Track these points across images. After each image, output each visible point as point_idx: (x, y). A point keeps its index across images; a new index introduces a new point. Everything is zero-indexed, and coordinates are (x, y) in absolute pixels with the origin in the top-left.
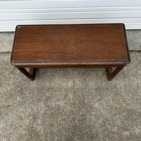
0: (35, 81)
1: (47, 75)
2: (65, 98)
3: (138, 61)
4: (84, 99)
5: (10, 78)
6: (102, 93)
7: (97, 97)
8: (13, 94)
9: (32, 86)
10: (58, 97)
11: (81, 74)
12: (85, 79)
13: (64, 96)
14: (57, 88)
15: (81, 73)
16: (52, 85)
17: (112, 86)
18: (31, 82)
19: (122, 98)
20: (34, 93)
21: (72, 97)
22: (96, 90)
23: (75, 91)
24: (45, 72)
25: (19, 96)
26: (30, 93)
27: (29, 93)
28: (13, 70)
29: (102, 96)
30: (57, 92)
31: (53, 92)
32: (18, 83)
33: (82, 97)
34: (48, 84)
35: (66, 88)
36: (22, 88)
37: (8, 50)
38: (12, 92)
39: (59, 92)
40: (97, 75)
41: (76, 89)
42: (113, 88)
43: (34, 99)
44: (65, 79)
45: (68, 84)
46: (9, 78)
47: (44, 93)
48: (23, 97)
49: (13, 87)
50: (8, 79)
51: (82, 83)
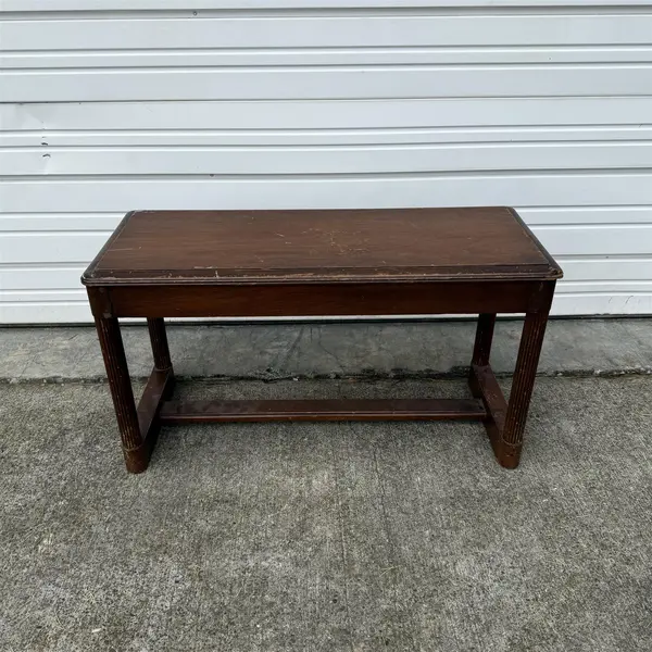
0: (148, 474)
1: (213, 452)
2: (297, 539)
3: (615, 403)
4: (393, 543)
5: (28, 466)
6: (486, 517)
7: (462, 533)
8: (28, 525)
9: (131, 493)
10: (260, 533)
11: (370, 447)
12: (393, 464)
13: (291, 532)
14: (253, 500)
15: (372, 441)
16: (231, 487)
17: (526, 487)
18: (132, 476)
19: (587, 533)
20: (134, 518)
21: (330, 535)
22: (452, 502)
23: (345, 507)
24: (204, 441)
25: (56, 531)
26: (117, 519)
27: (108, 522)
28: (55, 437)
29: (483, 528)
30: (255, 515)
31: (231, 513)
32: (63, 483)
33: (383, 534)
34: (209, 484)
35: (299, 499)
36: (78, 502)
37: (52, 374)
38: (23, 518)
39: (263, 514)
40: (446, 448)
41: (352, 501)
42: (532, 496)
43: (132, 544)
44: (294, 465)
45: (309, 483)
46: (24, 465)
47: (187, 519)
48: (77, 536)
49: (34, 497)
50: (21, 468)
51: (381, 478)
